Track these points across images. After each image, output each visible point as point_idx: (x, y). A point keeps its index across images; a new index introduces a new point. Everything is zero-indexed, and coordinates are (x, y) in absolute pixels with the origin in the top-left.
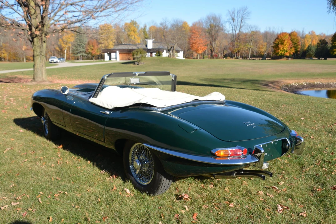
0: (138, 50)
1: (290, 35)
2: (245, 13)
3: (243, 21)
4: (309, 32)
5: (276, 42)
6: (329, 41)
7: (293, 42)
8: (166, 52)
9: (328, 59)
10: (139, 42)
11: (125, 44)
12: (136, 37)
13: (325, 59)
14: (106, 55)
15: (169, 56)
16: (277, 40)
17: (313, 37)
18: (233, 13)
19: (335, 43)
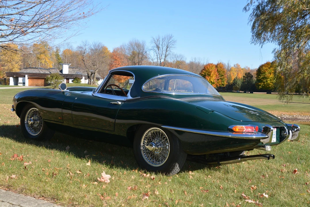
0: (54, 75)
1: (216, 66)
2: (170, 41)
3: (168, 49)
4: (235, 65)
5: (202, 73)
6: (254, 74)
7: (220, 74)
8: (85, 79)
9: (254, 93)
10: (52, 67)
11: (35, 68)
12: (47, 60)
13: (252, 92)
14: (11, 79)
15: (89, 83)
16: (203, 71)
17: (238, 70)
18: (158, 40)
19: (260, 77)
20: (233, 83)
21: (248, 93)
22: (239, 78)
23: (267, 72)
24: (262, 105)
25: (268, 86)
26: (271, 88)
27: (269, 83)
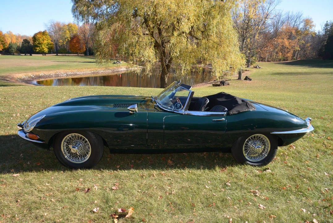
4: (7, 32)
6: (31, 41)
9: (33, 55)
17: (11, 36)
19: (36, 43)
20: (9, 47)
21: (28, 55)
22: (13, 43)
23: (41, 39)
24: (48, 65)
25: (43, 49)
26: (45, 52)
27: (44, 47)
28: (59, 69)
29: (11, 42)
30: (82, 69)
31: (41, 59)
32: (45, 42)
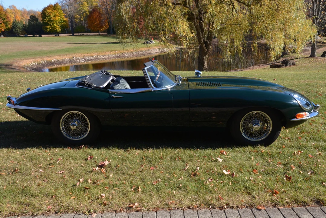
4: (10, 6)
6: (39, 17)
9: (43, 36)
13: (40, 36)
17: (15, 12)
19: (46, 20)
20: (13, 26)
21: (37, 37)
22: (18, 21)
23: (52, 15)
24: (61, 48)
25: (55, 28)
26: (58, 31)
27: (56, 26)
28: (75, 53)
29: (15, 20)
30: (104, 52)
31: (53, 41)
32: (58, 18)
